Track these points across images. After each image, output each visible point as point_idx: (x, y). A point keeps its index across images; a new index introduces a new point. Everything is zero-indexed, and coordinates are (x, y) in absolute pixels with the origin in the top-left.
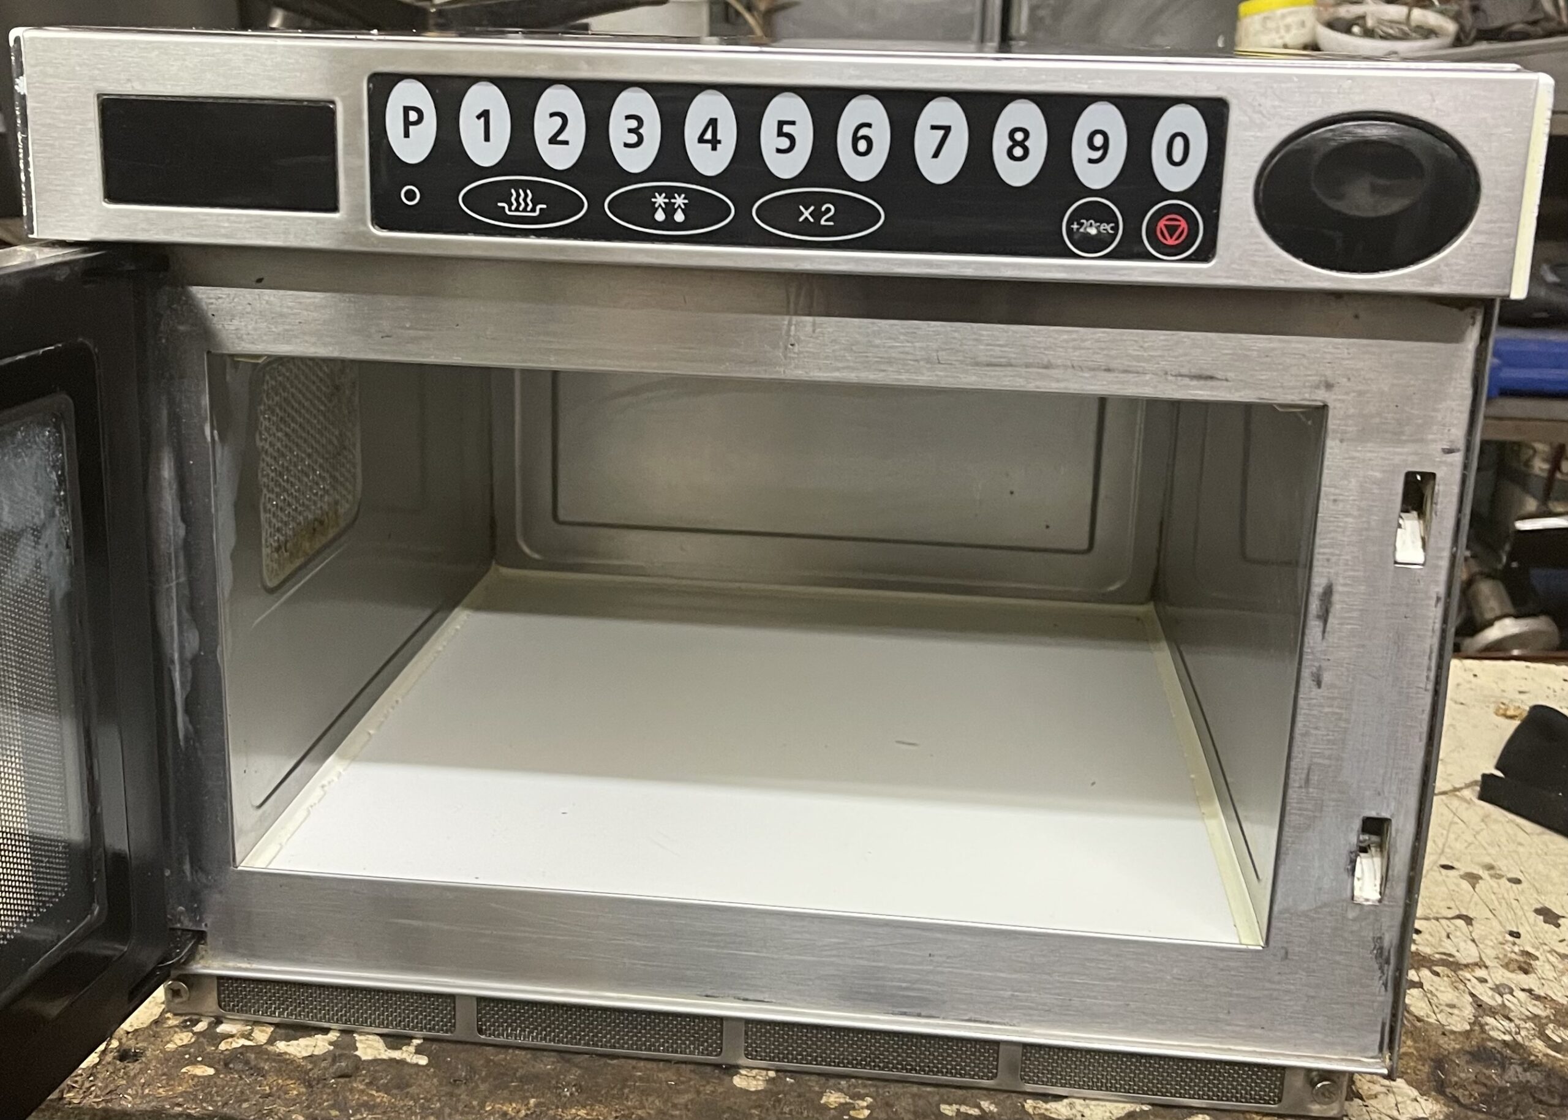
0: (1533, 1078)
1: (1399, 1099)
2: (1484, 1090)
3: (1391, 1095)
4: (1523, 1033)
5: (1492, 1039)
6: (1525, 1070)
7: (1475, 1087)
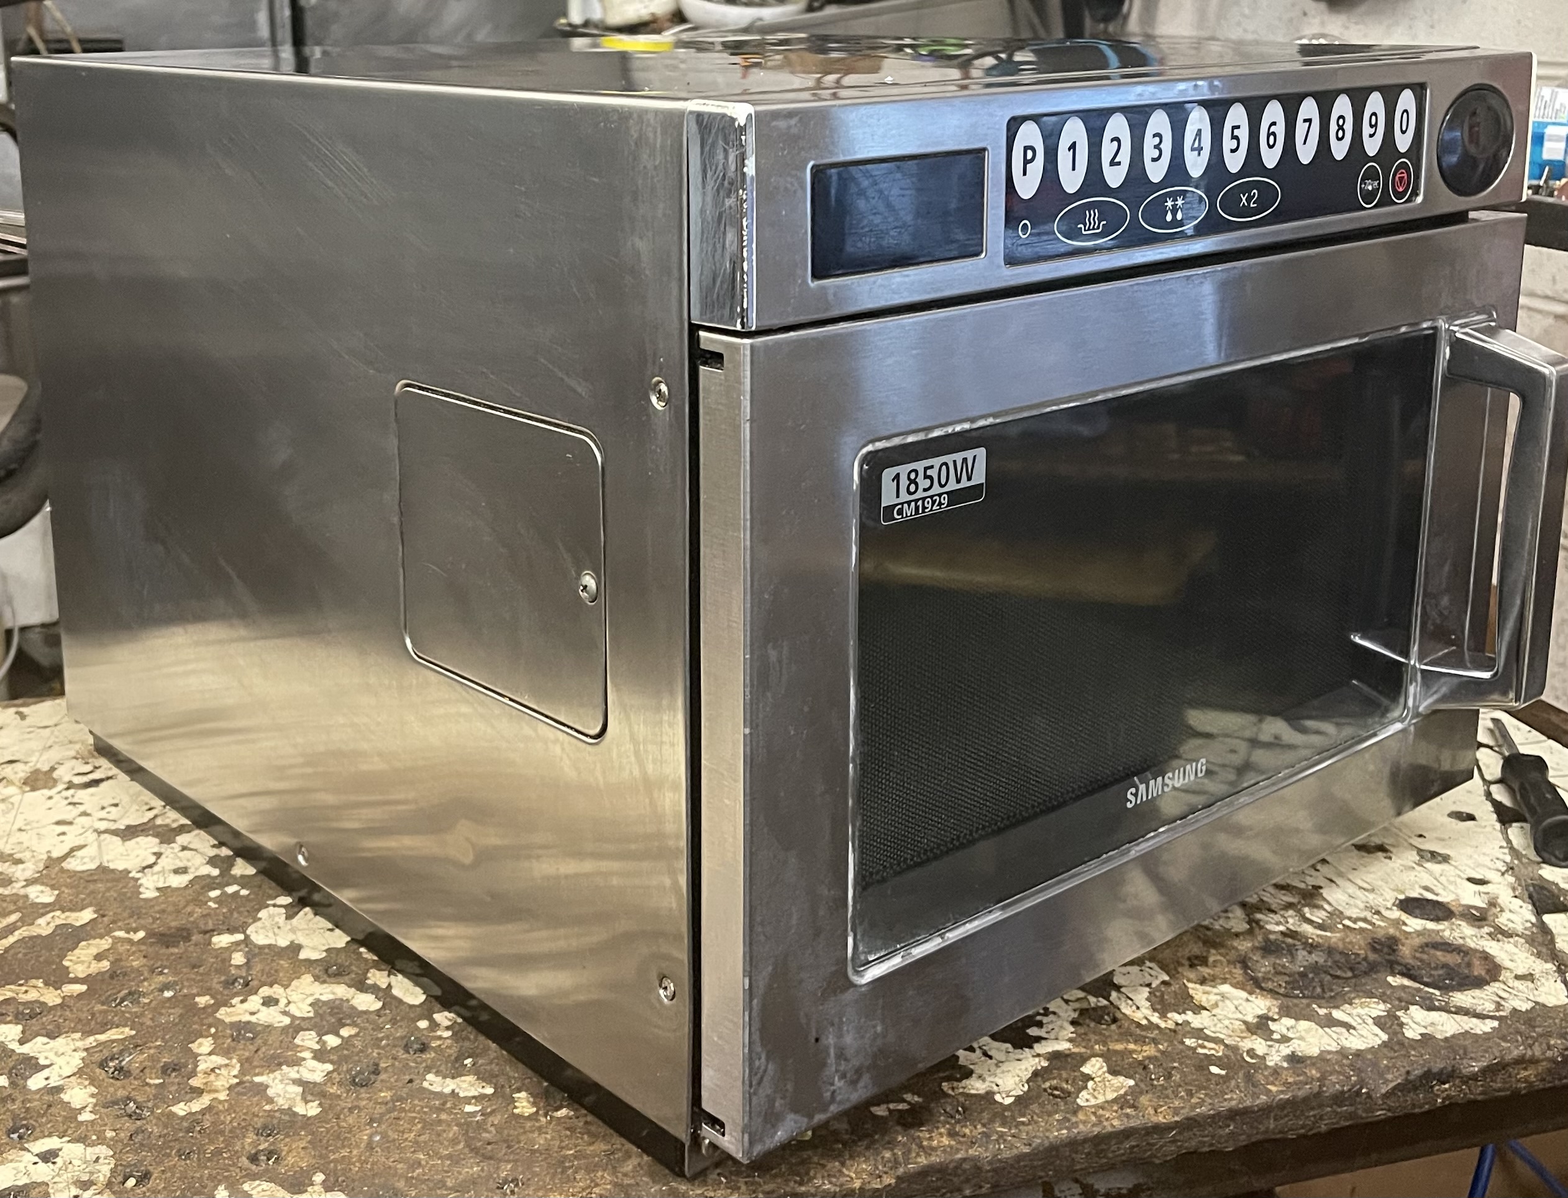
0: (1318, 958)
1: (1236, 1003)
2: (1287, 978)
3: (1227, 1002)
4: (1291, 921)
5: (1271, 932)
6: (1310, 953)
7: (1280, 977)
